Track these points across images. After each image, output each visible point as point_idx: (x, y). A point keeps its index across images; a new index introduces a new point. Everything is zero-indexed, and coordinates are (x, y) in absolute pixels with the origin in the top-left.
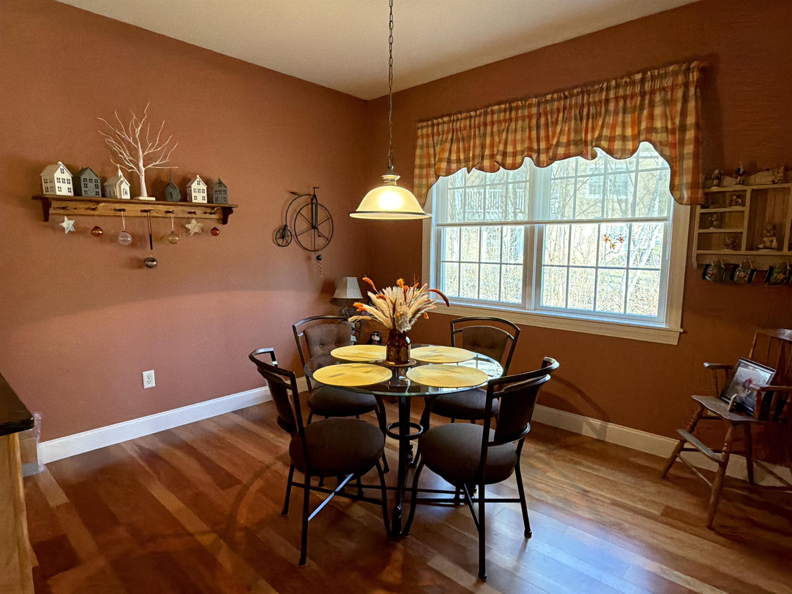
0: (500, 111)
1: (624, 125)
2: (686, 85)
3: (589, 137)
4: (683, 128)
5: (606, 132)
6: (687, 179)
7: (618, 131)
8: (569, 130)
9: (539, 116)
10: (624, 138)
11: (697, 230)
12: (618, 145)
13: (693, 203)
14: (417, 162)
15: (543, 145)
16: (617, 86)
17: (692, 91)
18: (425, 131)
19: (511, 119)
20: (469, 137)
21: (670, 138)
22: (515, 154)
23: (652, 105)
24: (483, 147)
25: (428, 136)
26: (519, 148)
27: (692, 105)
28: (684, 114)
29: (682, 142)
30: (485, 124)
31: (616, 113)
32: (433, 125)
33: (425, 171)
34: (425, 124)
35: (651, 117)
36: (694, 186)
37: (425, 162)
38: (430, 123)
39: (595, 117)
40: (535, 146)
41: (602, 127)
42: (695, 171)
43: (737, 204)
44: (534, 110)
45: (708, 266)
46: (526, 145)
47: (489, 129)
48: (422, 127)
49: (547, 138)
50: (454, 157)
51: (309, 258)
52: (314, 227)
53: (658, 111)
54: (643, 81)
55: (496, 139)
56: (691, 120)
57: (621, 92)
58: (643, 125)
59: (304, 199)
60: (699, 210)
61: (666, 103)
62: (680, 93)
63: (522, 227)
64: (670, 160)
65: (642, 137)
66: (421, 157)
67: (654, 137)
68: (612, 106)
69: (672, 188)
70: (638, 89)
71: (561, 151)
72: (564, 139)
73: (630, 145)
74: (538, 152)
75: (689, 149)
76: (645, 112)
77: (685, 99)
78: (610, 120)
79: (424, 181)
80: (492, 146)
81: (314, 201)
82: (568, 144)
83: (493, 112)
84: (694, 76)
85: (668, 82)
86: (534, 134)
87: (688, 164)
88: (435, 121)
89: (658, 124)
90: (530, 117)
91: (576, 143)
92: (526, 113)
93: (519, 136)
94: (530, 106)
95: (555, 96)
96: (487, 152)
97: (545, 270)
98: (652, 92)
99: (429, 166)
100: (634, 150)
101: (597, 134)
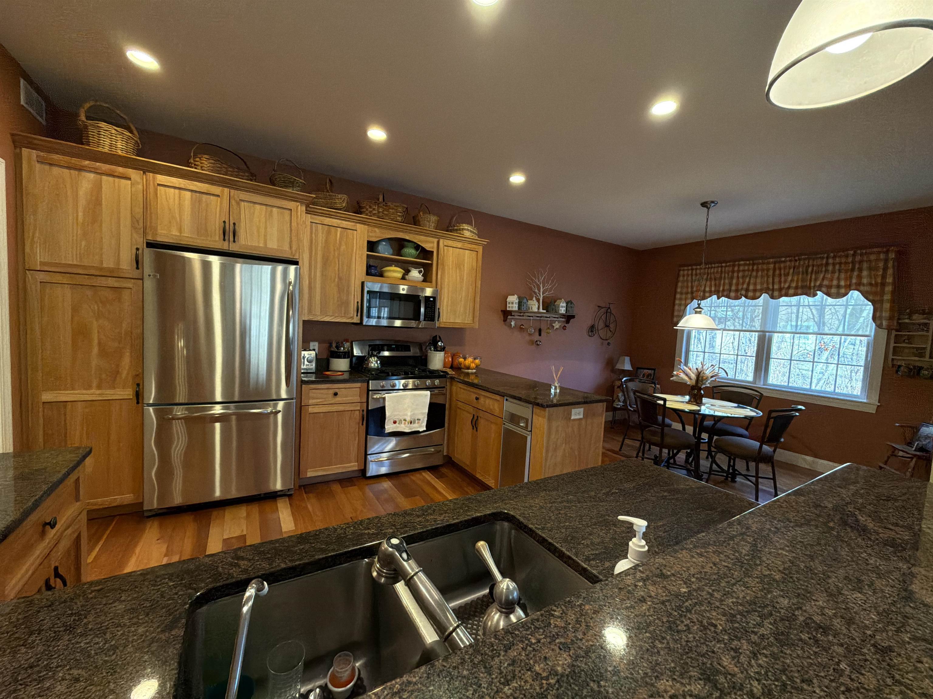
0: (745, 265)
1: (839, 279)
2: (886, 261)
3: (812, 284)
4: (883, 284)
5: (826, 282)
6: (886, 314)
7: (835, 283)
8: (798, 279)
9: (774, 270)
10: (838, 287)
11: (892, 345)
12: (833, 290)
13: (889, 329)
14: (679, 290)
15: (776, 287)
16: (834, 257)
17: (890, 264)
18: (686, 272)
19: (753, 270)
20: (721, 278)
21: (874, 289)
22: (755, 291)
23: (860, 270)
24: (731, 285)
25: (688, 275)
26: (759, 287)
27: (890, 271)
28: (884, 277)
29: (882, 293)
30: (733, 272)
31: (833, 272)
32: (692, 269)
33: (684, 296)
34: (686, 268)
35: (859, 277)
36: (891, 318)
37: (685, 290)
38: (690, 268)
39: (817, 273)
40: (771, 287)
41: (823, 279)
42: (892, 309)
43: (923, 330)
44: (772, 266)
45: (900, 366)
46: (765, 286)
47: (735, 275)
48: (684, 270)
49: (780, 282)
50: (707, 289)
51: (602, 344)
52: (607, 326)
53: (865, 273)
54: (854, 255)
55: (741, 280)
56: (890, 280)
57: (838, 260)
58: (854, 281)
59: (603, 310)
60: (894, 333)
61: (870, 269)
62: (881, 264)
63: (757, 333)
64: (873, 302)
65: (852, 288)
66: (682, 287)
67: (862, 288)
68: (830, 268)
69: (874, 318)
70: (850, 259)
71: (791, 291)
72: (794, 285)
73: (843, 291)
74: (773, 290)
75: (887, 297)
76: (856, 273)
77: (885, 269)
78: (829, 276)
79: (683, 302)
80: (737, 284)
81: (609, 310)
82: (796, 288)
83: (739, 265)
84: (892, 255)
85: (873, 257)
86: (770, 280)
87: (887, 306)
88: (694, 267)
89: (865, 281)
90: (768, 270)
91: (803, 287)
92: (765, 267)
93: (759, 280)
94: (769, 263)
95: (788, 259)
96: (733, 288)
97: (773, 361)
98: (861, 262)
99: (687, 293)
100: (846, 294)
101: (818, 283)
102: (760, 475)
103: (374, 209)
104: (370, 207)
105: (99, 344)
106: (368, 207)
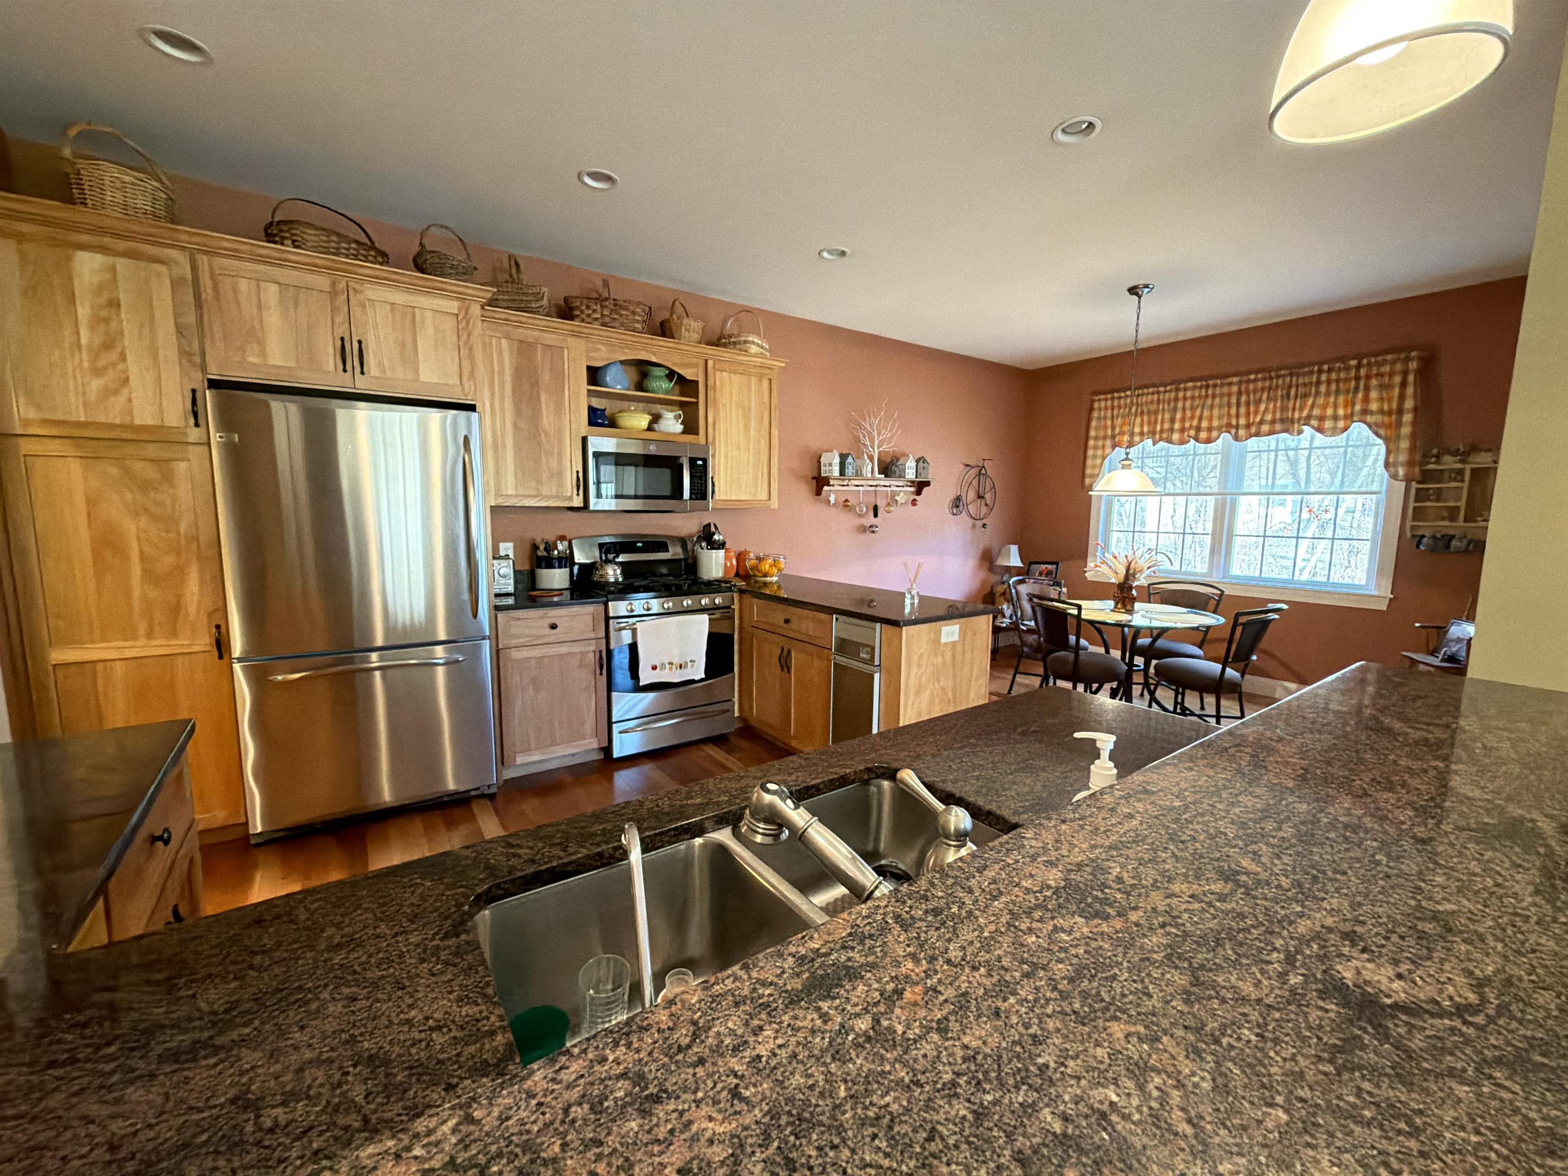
0: (1194, 388)
1: (1336, 406)
2: (1405, 373)
3: (1296, 415)
4: (1400, 412)
5: (1316, 412)
6: (1403, 457)
7: (1330, 412)
8: (1275, 407)
9: (1240, 393)
10: (1335, 418)
11: (1412, 505)
12: (1328, 424)
13: (1408, 480)
14: (1092, 433)
15: (1242, 421)
16: (1330, 371)
17: (1411, 378)
18: (1103, 404)
19: (1207, 396)
20: (1156, 412)
21: (1386, 419)
22: (1210, 429)
23: (1367, 389)
24: (1172, 421)
25: (1106, 408)
26: (1215, 423)
27: (1410, 390)
28: (1402, 398)
29: (1399, 424)
30: (1176, 400)
31: (1328, 394)
32: (1113, 399)
33: (1100, 443)
34: (1102, 397)
35: (1366, 400)
36: (1410, 463)
37: (1102, 433)
38: (1109, 396)
39: (1305, 396)
40: (1234, 422)
41: (1312, 407)
42: (1412, 450)
43: (1455, 480)
44: (1235, 389)
45: (1423, 536)
46: (1225, 421)
47: (1180, 405)
48: (1099, 400)
49: (1248, 415)
50: (1137, 430)
51: (974, 526)
52: (980, 497)
53: (1374, 394)
54: (1358, 367)
55: (1188, 413)
56: (1409, 404)
57: (1334, 376)
58: (1358, 407)
59: (974, 471)
60: (1414, 485)
61: (1381, 387)
62: (1397, 379)
63: (1213, 498)
64: (1387, 440)
65: (1355, 418)
66: (1097, 428)
67: (1369, 419)
68: (1323, 388)
69: (1387, 465)
70: (1353, 373)
71: (1265, 428)
72: (1269, 417)
73: (1341, 424)
74: (1237, 427)
75: (1406, 430)
76: (1360, 395)
77: (1404, 385)
78: (1321, 401)
79: (1099, 452)
80: (1183, 420)
81: (983, 471)
82: (1273, 422)
83: (1185, 389)
84: (1413, 365)
85: (1386, 369)
86: (1233, 411)
87: (1405, 444)
88: (1116, 395)
89: (1374, 406)
90: (1229, 395)
91: (1282, 421)
92: (1225, 390)
93: (1216, 412)
94: (1230, 384)
95: (1260, 376)
96: (1177, 426)
97: (1237, 542)
98: (1368, 377)
99: (1105, 438)
100: (1346, 429)
101: (1305, 413)
102: (1222, 714)
103: (595, 311)
104: (588, 307)
105: (143, 558)
106: (583, 308)
